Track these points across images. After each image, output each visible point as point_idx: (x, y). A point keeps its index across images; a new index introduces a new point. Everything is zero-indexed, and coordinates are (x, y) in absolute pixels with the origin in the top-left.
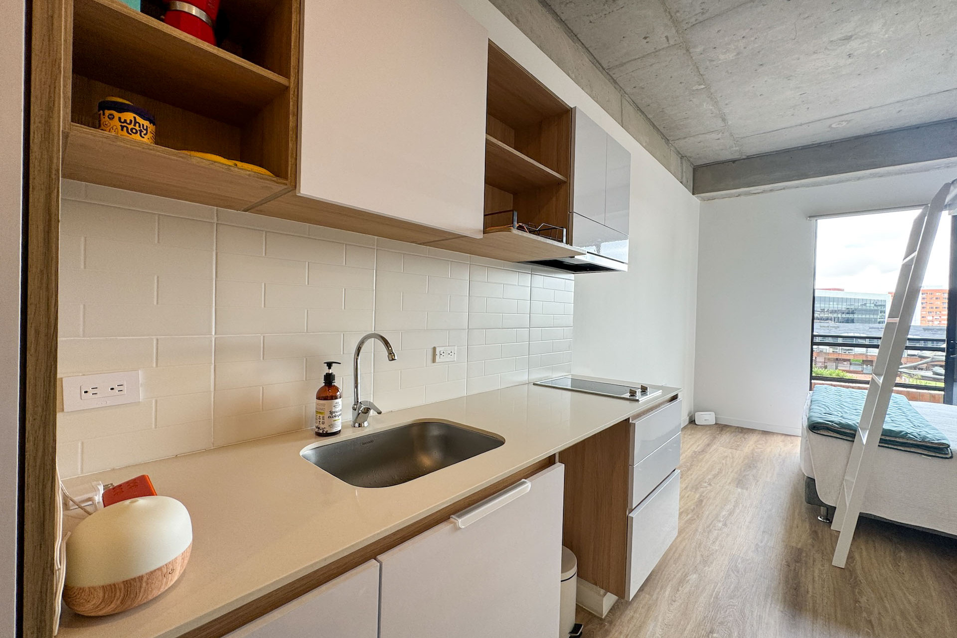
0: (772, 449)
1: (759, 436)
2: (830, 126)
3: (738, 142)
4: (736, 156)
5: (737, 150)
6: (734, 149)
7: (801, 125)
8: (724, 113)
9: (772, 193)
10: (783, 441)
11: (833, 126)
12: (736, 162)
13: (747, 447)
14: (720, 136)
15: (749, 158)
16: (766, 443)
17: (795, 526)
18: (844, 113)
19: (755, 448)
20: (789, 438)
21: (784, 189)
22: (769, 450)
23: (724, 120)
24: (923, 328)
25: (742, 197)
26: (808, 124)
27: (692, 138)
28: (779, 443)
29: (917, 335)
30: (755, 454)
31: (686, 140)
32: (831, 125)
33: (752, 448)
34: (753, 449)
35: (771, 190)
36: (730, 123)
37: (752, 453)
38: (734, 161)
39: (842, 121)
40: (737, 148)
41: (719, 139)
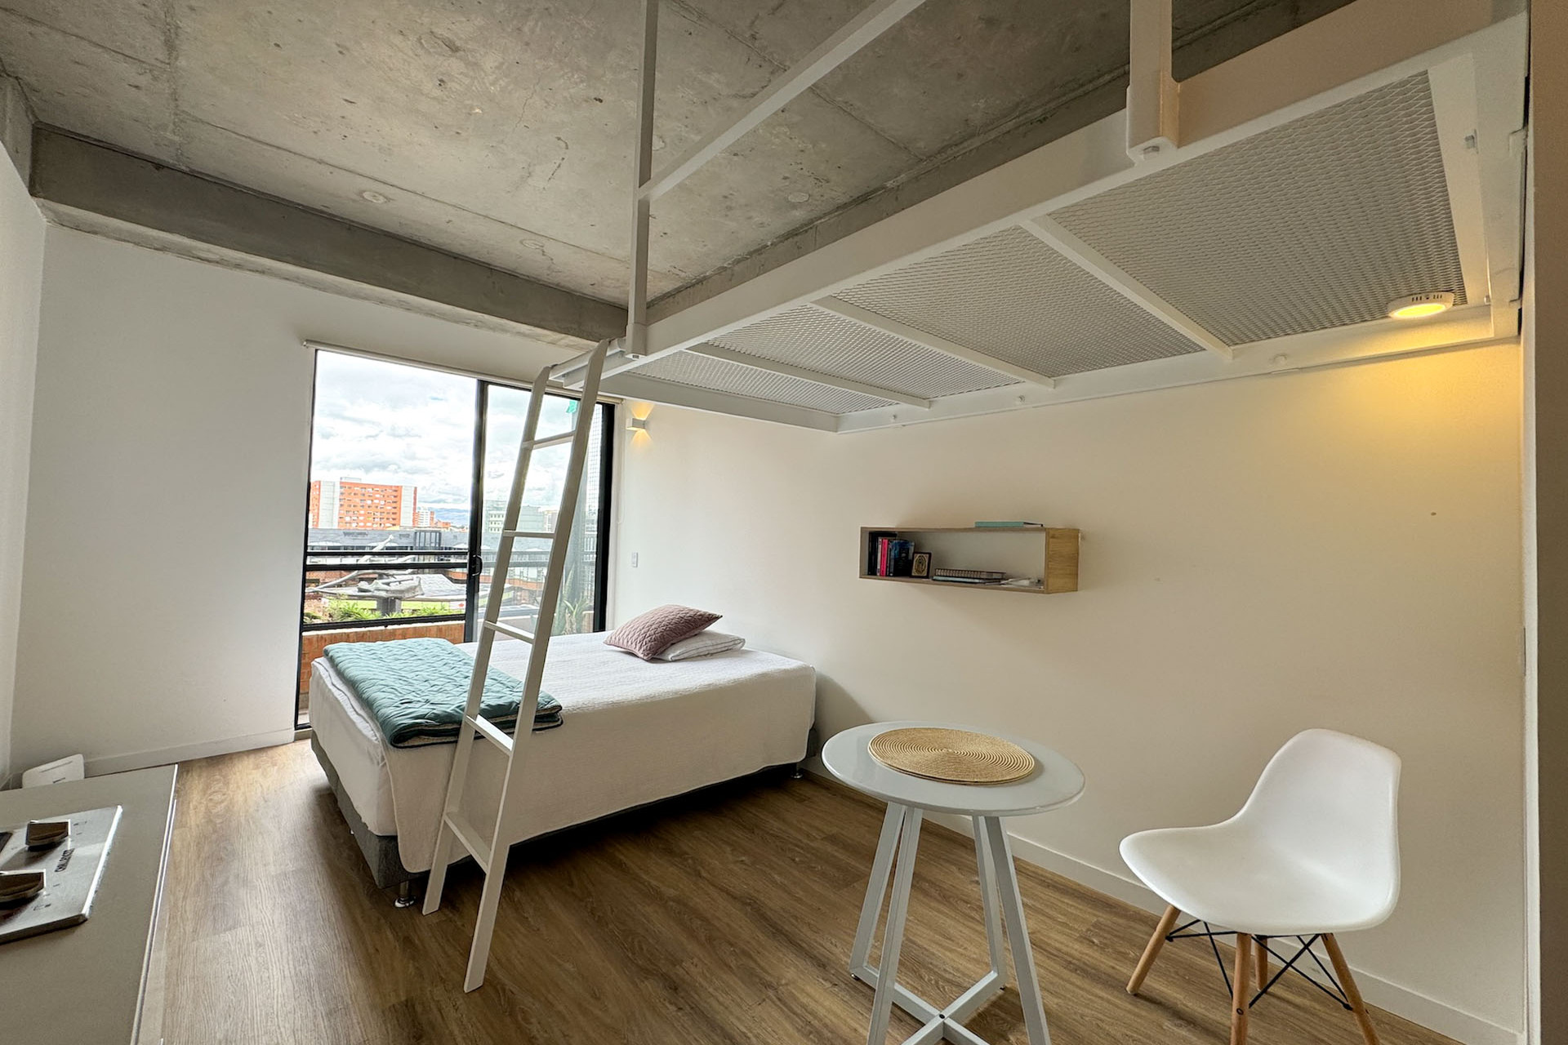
0: (244, 793)
1: (204, 774)
2: (361, 193)
3: (182, 125)
4: (165, 157)
5: (172, 143)
6: (169, 135)
7: (321, 162)
8: (178, 27)
9: (238, 273)
10: (257, 767)
11: (366, 195)
12: (164, 172)
13: (192, 812)
14: (143, 81)
15: (194, 175)
16: (227, 784)
17: (372, 951)
18: (389, 181)
19: (210, 804)
20: (264, 757)
21: (263, 272)
22: (240, 798)
23: (170, 46)
24: (344, 533)
25: (169, 257)
26: (331, 169)
27: (58, 37)
28: (250, 774)
29: (336, 542)
30: (218, 821)
31: (39, 30)
32: (365, 191)
33: (203, 809)
34: (208, 811)
35: (238, 266)
36: (182, 62)
37: (210, 821)
38: (159, 166)
39: (380, 194)
40: (176, 138)
41: (136, 87)
